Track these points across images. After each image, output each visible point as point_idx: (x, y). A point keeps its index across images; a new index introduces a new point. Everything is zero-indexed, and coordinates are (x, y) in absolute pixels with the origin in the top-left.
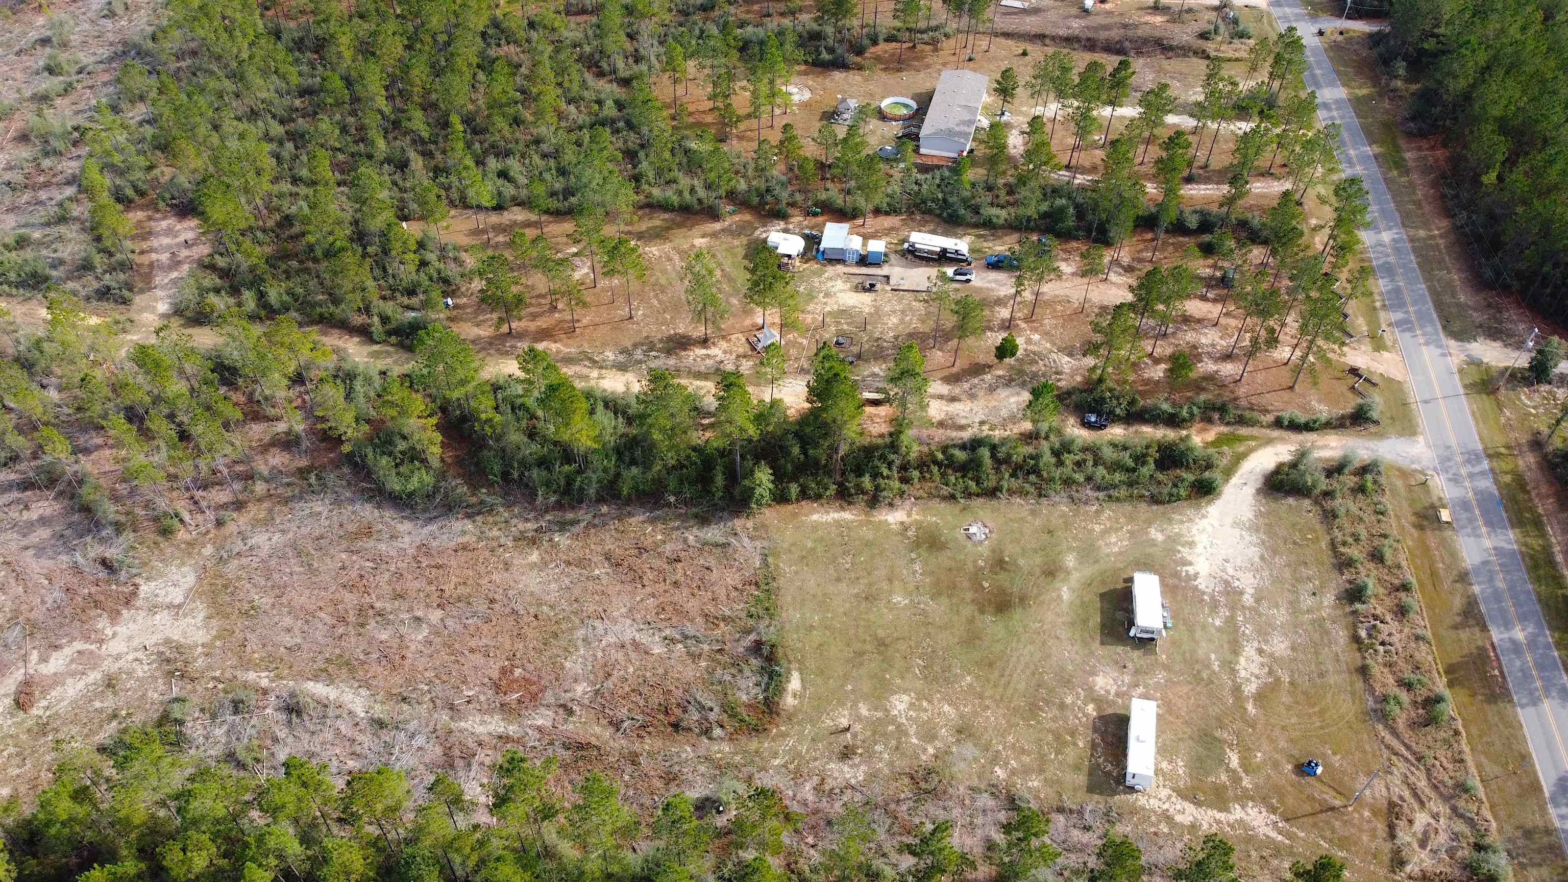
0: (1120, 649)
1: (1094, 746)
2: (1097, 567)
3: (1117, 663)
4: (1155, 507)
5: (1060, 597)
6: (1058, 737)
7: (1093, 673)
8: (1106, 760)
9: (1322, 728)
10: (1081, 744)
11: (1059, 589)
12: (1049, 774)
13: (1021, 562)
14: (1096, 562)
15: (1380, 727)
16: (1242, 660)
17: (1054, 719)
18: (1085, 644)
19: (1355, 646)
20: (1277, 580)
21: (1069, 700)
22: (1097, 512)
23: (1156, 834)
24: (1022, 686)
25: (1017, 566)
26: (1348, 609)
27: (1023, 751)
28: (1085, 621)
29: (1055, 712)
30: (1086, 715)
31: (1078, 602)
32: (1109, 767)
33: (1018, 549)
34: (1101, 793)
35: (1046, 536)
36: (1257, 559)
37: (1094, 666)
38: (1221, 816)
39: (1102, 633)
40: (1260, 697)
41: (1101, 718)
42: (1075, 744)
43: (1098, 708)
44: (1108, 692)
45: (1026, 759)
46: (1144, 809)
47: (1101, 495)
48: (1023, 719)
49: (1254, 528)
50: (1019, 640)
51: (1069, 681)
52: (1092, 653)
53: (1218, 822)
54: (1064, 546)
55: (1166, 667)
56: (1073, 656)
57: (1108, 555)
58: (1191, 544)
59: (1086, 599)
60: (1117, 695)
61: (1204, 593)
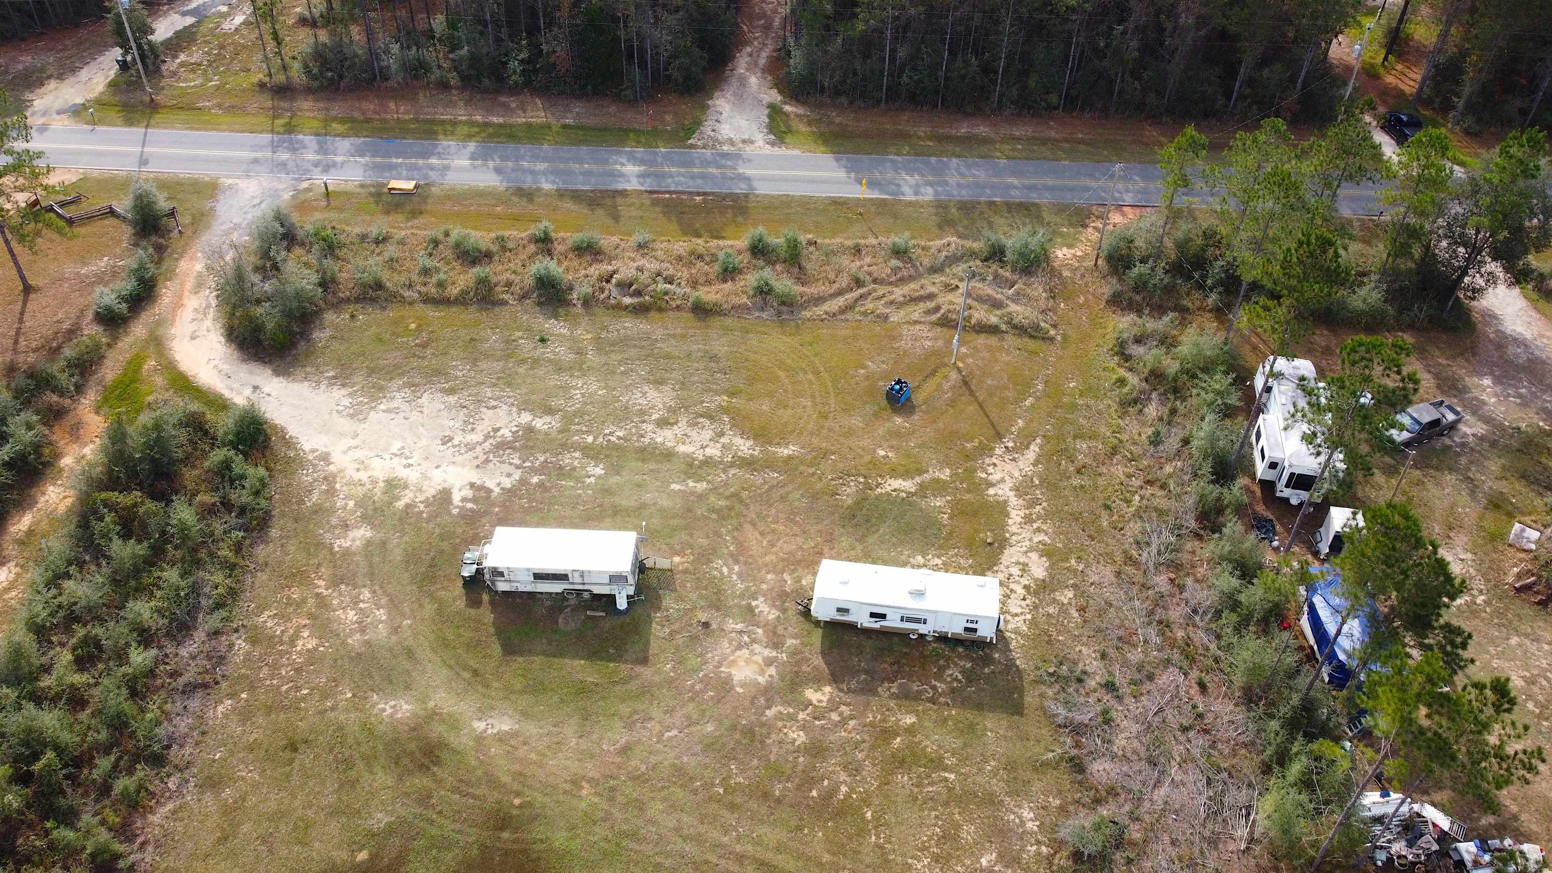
0: (658, 630)
1: (905, 696)
2: (424, 653)
3: (694, 638)
4: (274, 532)
5: (501, 738)
6: (900, 762)
7: (725, 684)
8: (939, 676)
9: (816, 373)
10: (910, 720)
11: (480, 739)
12: (998, 787)
13: (380, 819)
14: (410, 653)
15: (807, 314)
16: (681, 449)
17: (853, 769)
18: (646, 691)
19: (653, 314)
20: (508, 380)
21: (800, 737)
22: (254, 641)
23: (1082, 610)
24: (771, 834)
25: (390, 830)
26: (579, 310)
27: (949, 836)
28: (583, 691)
29: (832, 764)
30: (833, 706)
31: (524, 701)
32: (953, 672)
33: (334, 826)
34: (1021, 691)
35: (305, 758)
36: (452, 399)
37: (706, 681)
38: (1016, 516)
39: (618, 658)
40: (760, 435)
41: (836, 679)
42: (910, 730)
43: (817, 682)
44: (769, 662)
45: (968, 832)
46: (1033, 623)
47: (207, 622)
48: (862, 832)
49: (376, 393)
50: (633, 836)
51: (749, 732)
52: (670, 682)
53: (1028, 520)
54: (351, 720)
55: (706, 556)
56: (678, 717)
57: (395, 630)
58: (393, 485)
59: (518, 685)
60: (776, 645)
61: (523, 482)
